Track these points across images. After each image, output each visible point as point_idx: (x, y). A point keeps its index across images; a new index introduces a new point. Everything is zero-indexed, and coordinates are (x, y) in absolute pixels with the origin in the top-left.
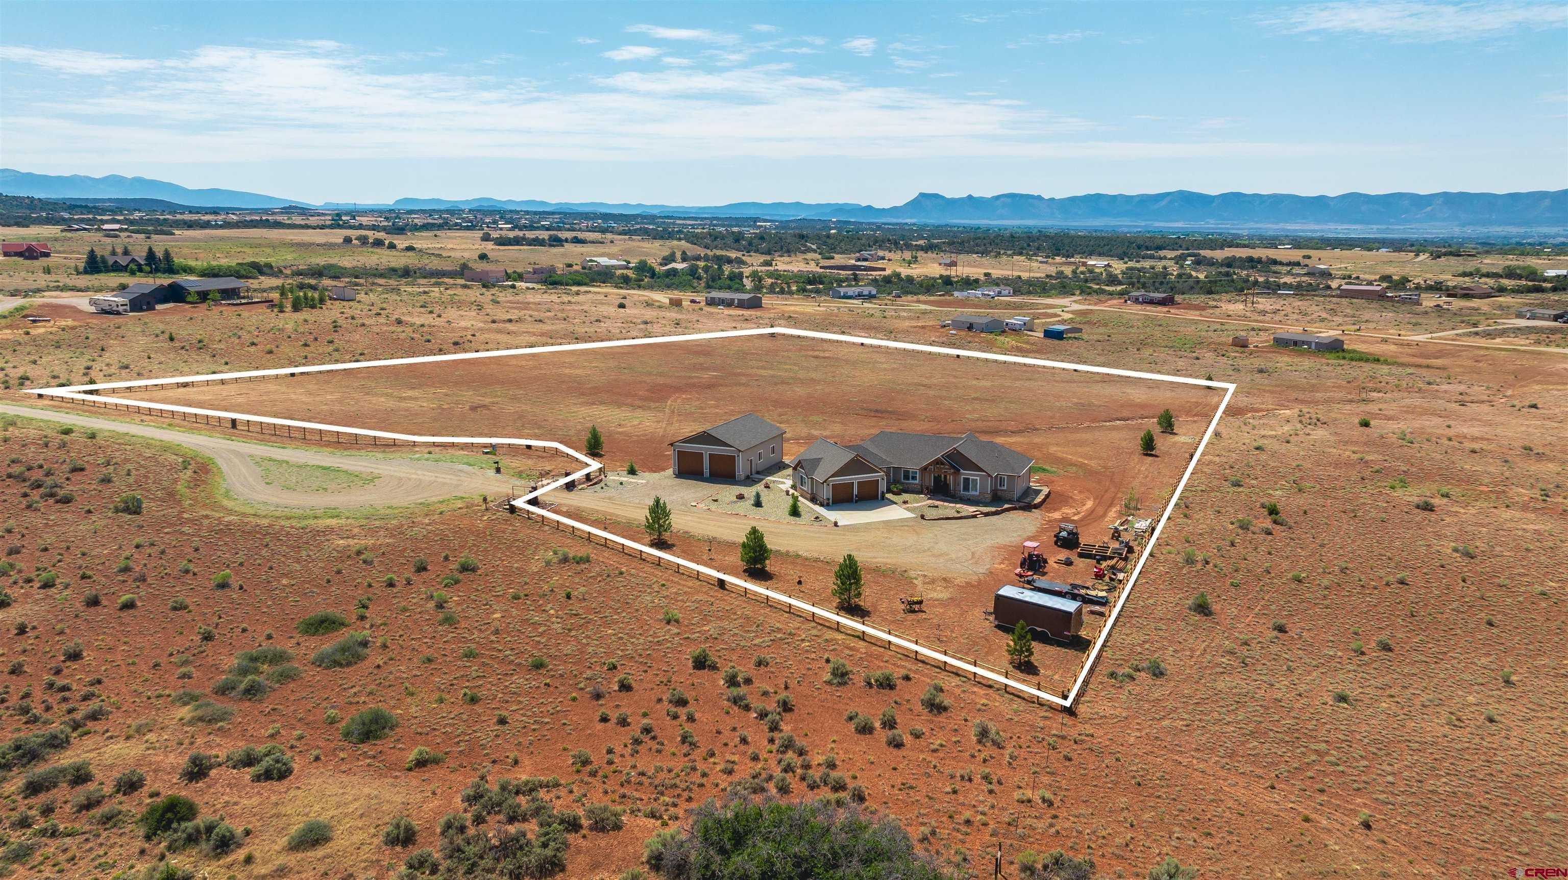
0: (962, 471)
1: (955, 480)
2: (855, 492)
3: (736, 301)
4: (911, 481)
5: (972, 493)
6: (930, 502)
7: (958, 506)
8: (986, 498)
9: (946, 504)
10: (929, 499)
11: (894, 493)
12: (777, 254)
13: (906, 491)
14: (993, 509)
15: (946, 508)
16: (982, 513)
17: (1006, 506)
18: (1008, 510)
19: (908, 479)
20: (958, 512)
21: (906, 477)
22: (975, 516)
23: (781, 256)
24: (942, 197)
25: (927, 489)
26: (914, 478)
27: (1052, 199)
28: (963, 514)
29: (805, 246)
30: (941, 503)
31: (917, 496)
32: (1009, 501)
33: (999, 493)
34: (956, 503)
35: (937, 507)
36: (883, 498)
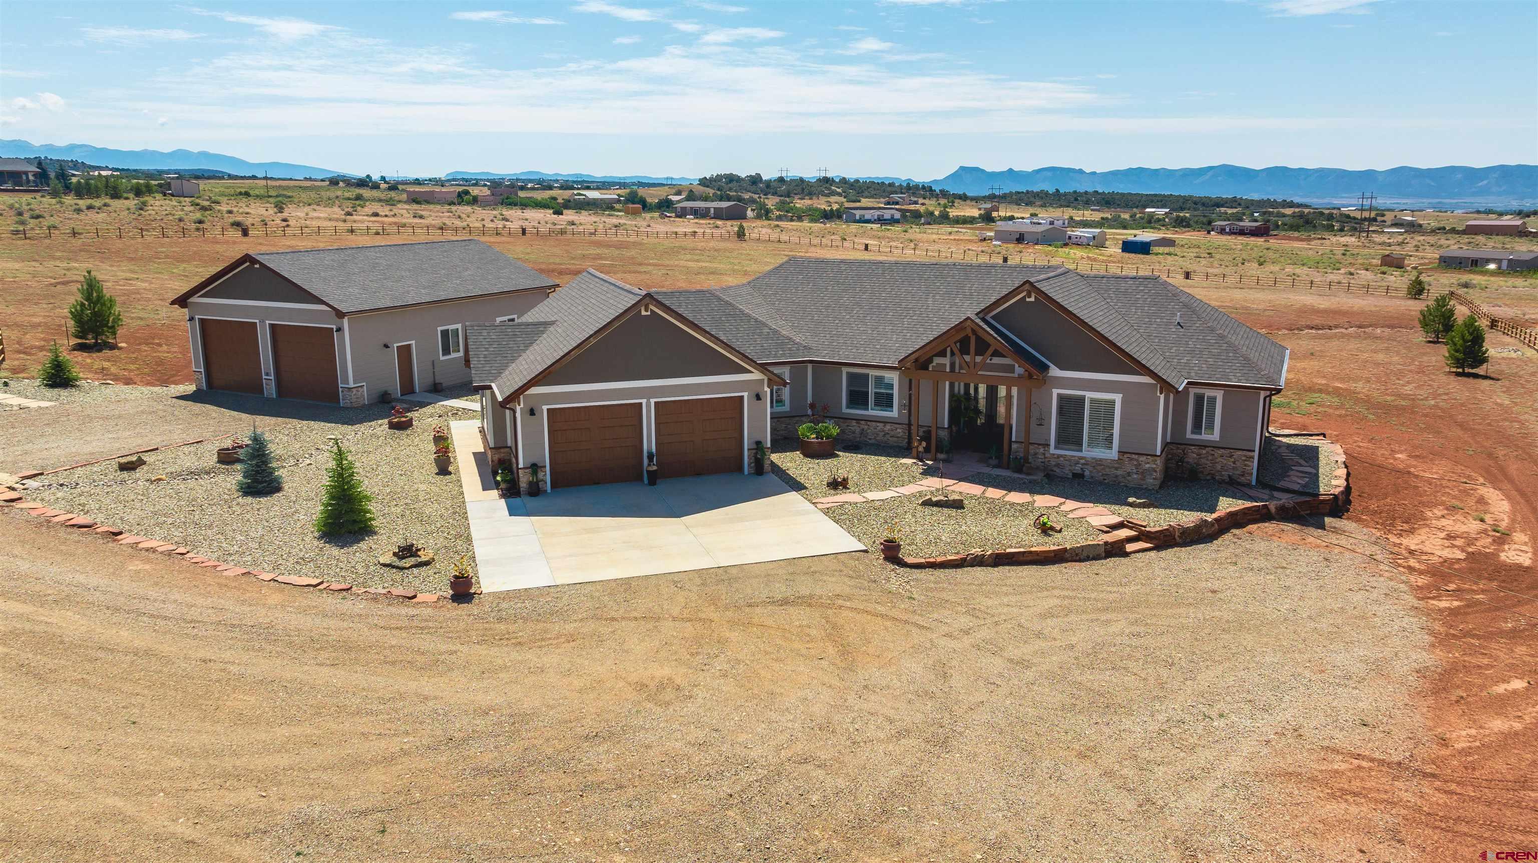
0: (1055, 372)
1: (1027, 407)
2: (649, 440)
3: (712, 211)
4: (873, 412)
5: (1090, 452)
6: (933, 484)
7: (1043, 501)
8: (1143, 474)
9: (994, 493)
10: (928, 472)
11: (813, 452)
12: (796, 197)
13: (854, 447)
14: (1187, 518)
15: (994, 509)
16: (1142, 535)
17: (1227, 505)
18: (1236, 521)
19: (864, 404)
20: (1046, 530)
21: (858, 398)
22: (1115, 550)
23: (802, 199)
24: (983, 171)
25: (927, 437)
26: (885, 401)
27: (1094, 173)
28: (1069, 540)
29: (829, 189)
30: (975, 489)
31: (886, 463)
32: (1234, 487)
33: (1192, 456)
34: (1033, 488)
35: (958, 505)
36: (759, 468)
